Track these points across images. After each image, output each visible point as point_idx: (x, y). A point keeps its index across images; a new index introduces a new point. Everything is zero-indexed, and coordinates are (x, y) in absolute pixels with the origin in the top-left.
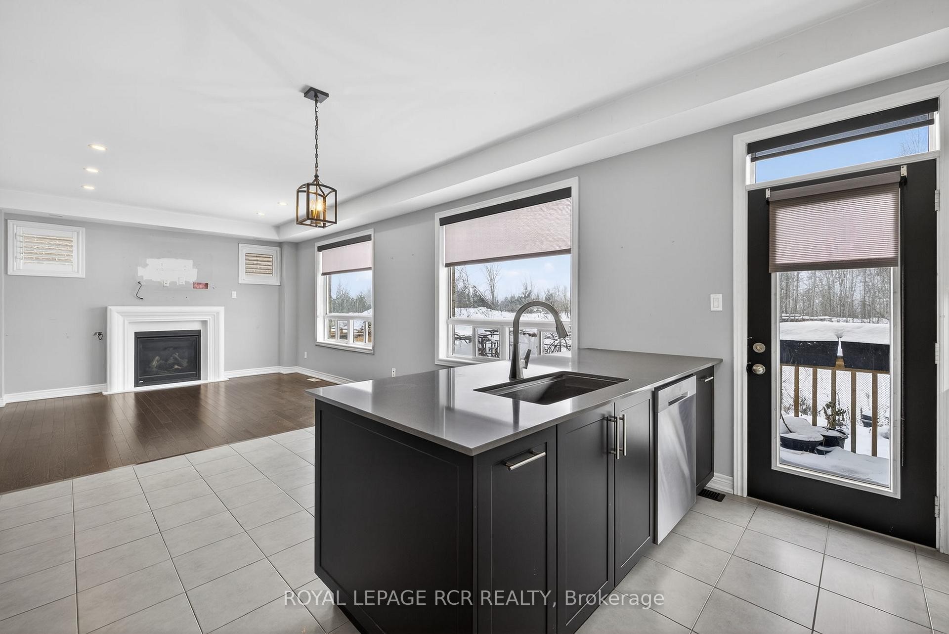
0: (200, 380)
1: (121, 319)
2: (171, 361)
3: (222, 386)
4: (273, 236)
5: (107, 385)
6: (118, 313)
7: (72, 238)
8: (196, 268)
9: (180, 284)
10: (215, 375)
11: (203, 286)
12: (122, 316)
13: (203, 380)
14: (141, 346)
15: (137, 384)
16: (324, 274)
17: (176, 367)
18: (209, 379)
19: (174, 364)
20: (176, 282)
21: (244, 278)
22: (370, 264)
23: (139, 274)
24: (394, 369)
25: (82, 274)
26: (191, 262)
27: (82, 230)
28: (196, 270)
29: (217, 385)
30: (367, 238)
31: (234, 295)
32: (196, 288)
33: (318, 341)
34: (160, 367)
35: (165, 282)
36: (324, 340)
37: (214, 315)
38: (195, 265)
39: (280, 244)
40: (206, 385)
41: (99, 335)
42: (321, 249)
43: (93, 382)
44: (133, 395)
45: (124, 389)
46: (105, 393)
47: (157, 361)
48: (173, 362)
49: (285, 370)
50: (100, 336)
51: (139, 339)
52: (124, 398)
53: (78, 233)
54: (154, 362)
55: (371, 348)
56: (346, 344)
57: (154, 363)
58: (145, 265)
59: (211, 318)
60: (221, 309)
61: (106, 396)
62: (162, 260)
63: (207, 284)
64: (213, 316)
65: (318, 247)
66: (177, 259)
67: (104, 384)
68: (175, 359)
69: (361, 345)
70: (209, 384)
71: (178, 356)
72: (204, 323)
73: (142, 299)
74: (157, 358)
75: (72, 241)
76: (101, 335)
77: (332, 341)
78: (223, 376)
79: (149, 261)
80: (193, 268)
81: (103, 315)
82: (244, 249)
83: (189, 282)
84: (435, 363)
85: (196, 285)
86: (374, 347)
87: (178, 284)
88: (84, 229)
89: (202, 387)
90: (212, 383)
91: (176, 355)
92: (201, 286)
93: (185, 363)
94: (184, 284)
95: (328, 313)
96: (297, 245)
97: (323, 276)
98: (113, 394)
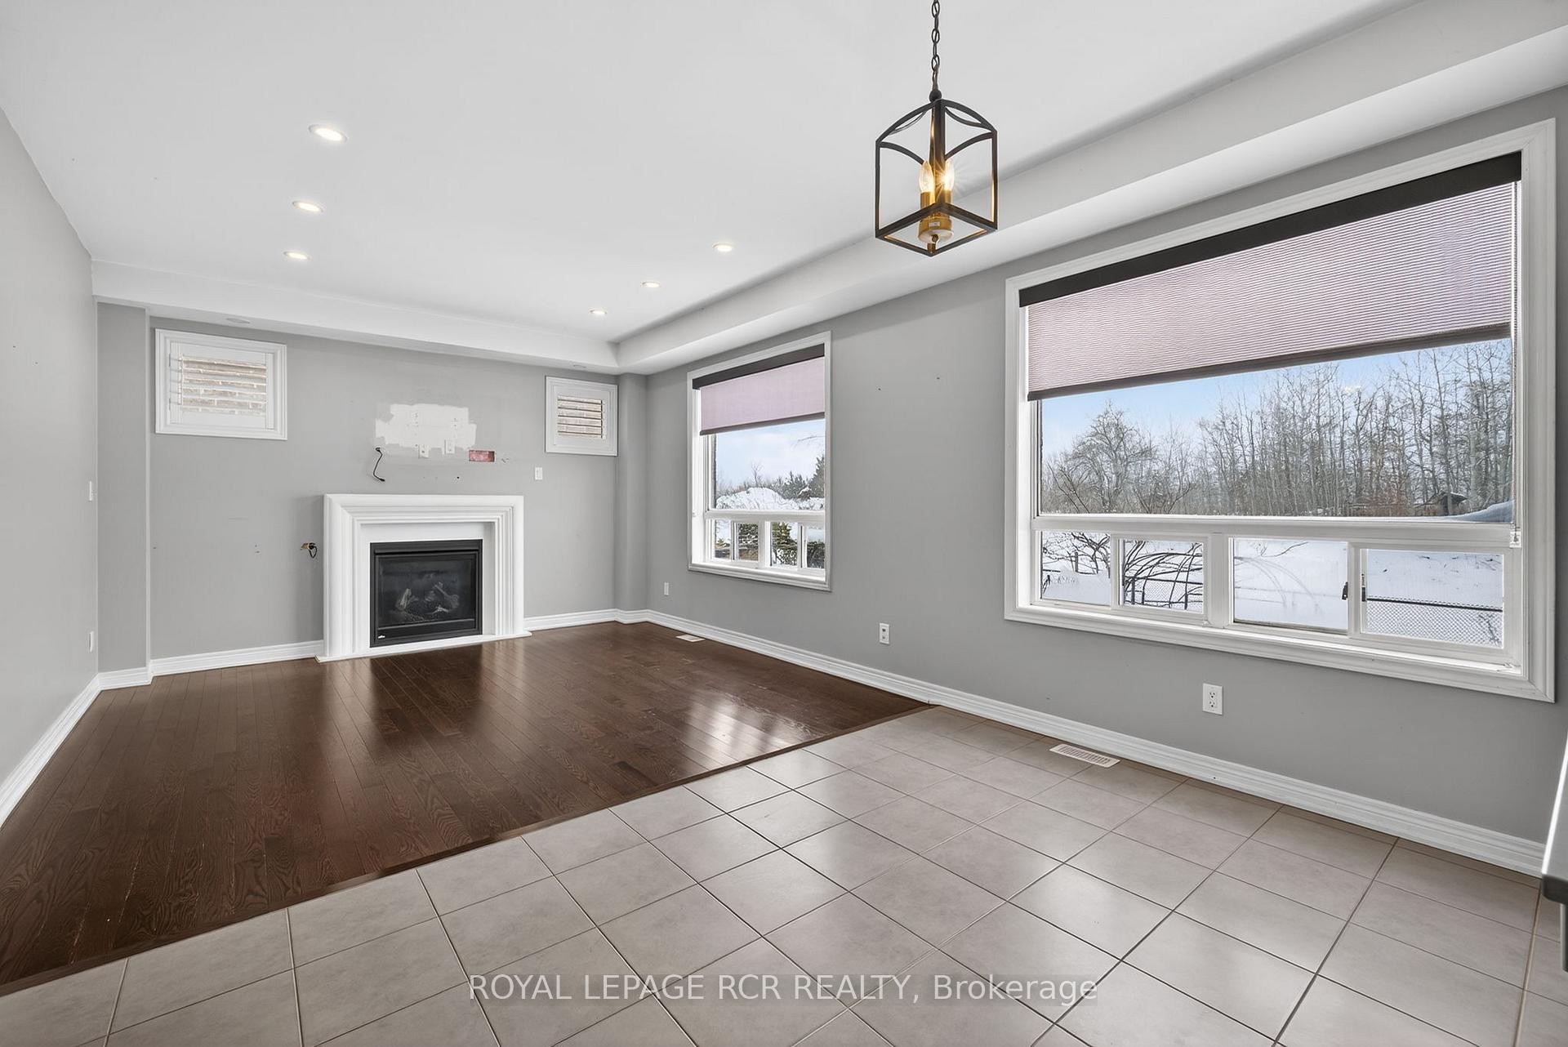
0: (482, 634)
1: (348, 516)
2: (430, 598)
3: (520, 645)
4: (607, 363)
5: (324, 643)
6: (342, 507)
7: (265, 365)
8: (474, 423)
9: (447, 452)
10: (507, 626)
11: (487, 457)
12: (349, 512)
13: (486, 634)
14: (382, 570)
15: (374, 642)
16: (704, 433)
17: (440, 609)
18: (497, 632)
19: (436, 604)
20: (440, 449)
21: (556, 444)
22: (822, 405)
23: (378, 434)
24: (883, 626)
25: (281, 434)
26: (464, 412)
27: (281, 350)
28: (475, 426)
29: (510, 644)
30: (817, 352)
31: (539, 474)
32: (474, 461)
33: (693, 562)
34: (412, 608)
35: (422, 449)
36: (704, 561)
37: (507, 512)
38: (473, 418)
39: (616, 379)
40: (492, 644)
41: (312, 547)
42: (698, 383)
43: (300, 637)
44: (368, 662)
45: (353, 651)
46: (321, 659)
47: (408, 598)
48: (433, 599)
49: (627, 617)
50: (313, 551)
51: (377, 556)
52: (353, 666)
53: (275, 355)
54: (403, 600)
55: (824, 579)
56: (757, 568)
57: (403, 602)
58: (388, 418)
59: (500, 518)
60: (518, 501)
61: (324, 665)
62: (416, 407)
63: (492, 454)
64: (504, 514)
65: (693, 380)
66: (443, 405)
67: (319, 641)
68: (437, 592)
69: (791, 572)
70: (497, 643)
71: (443, 589)
72: (489, 526)
73: (383, 480)
74: (408, 592)
75: (265, 370)
76: (314, 549)
77: (724, 563)
78: (522, 627)
79: (396, 409)
80: (470, 423)
81: (315, 511)
82: (557, 387)
83: (462, 449)
84: (1006, 618)
85: (474, 454)
86: (831, 578)
87: (443, 453)
88: (284, 347)
89: (485, 648)
90: (502, 640)
91: (439, 586)
92: (482, 457)
93: (455, 601)
94: (453, 452)
95: (710, 508)
96: (647, 381)
97: (702, 437)
98: (335, 661)
